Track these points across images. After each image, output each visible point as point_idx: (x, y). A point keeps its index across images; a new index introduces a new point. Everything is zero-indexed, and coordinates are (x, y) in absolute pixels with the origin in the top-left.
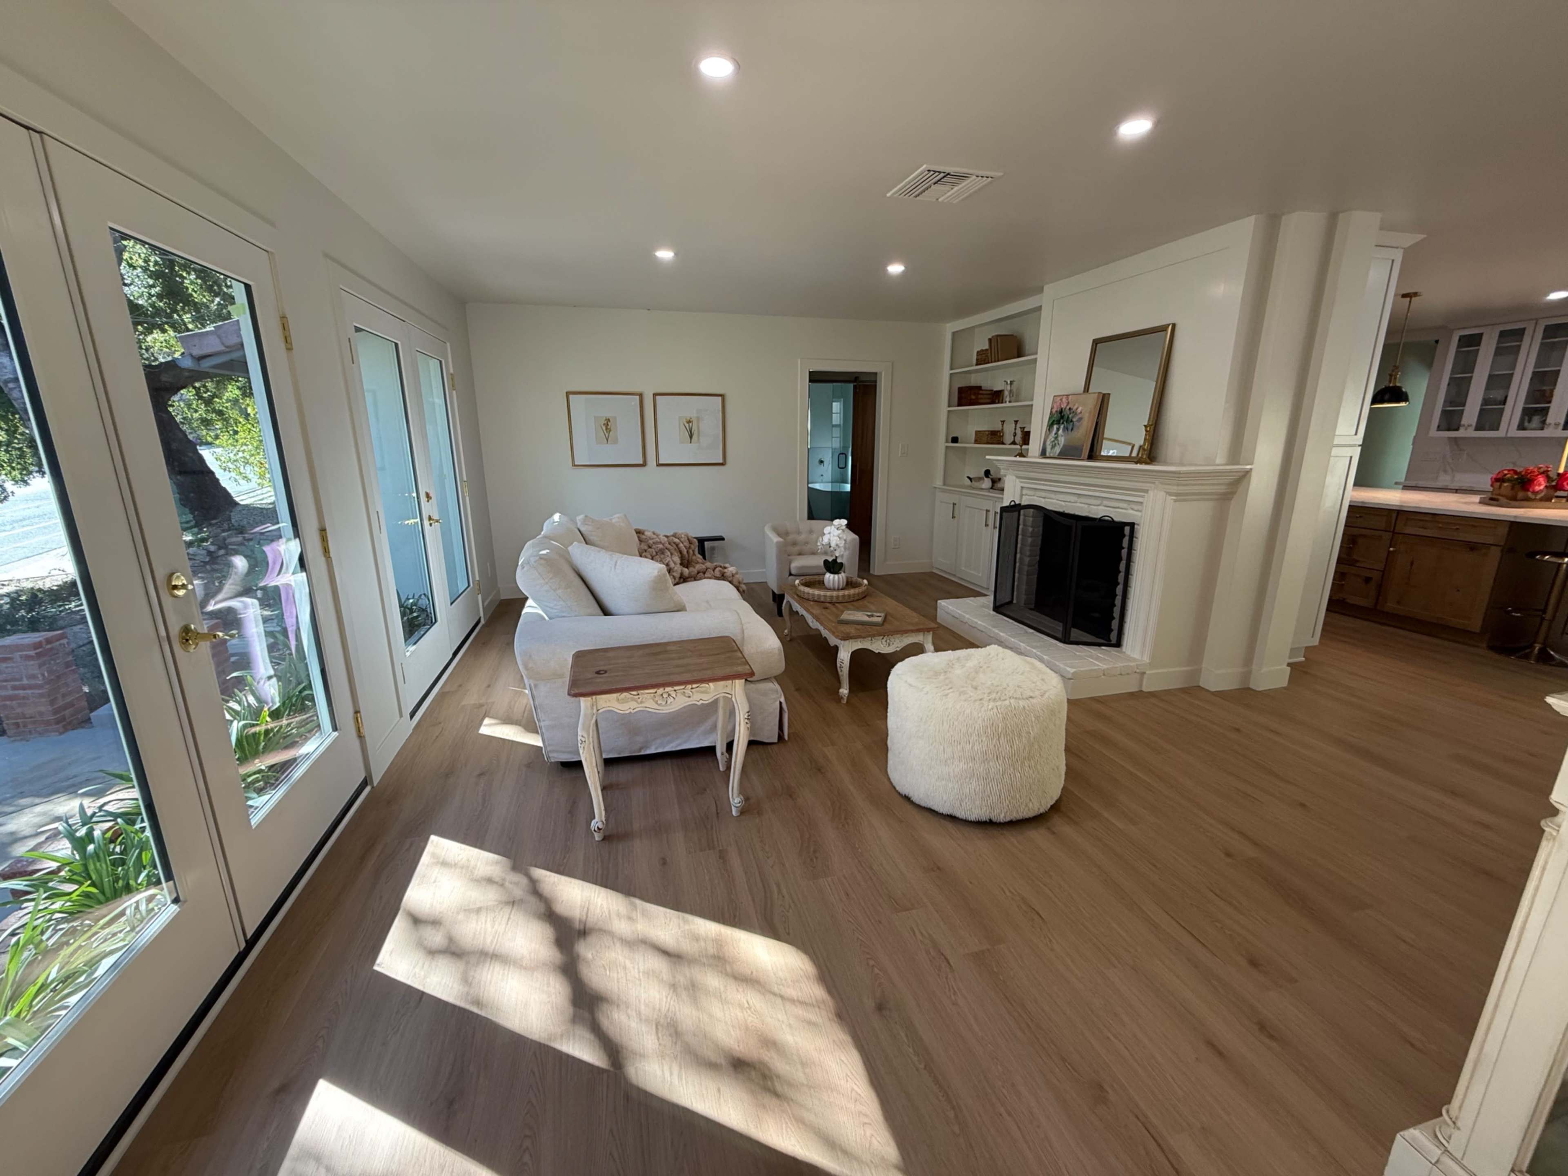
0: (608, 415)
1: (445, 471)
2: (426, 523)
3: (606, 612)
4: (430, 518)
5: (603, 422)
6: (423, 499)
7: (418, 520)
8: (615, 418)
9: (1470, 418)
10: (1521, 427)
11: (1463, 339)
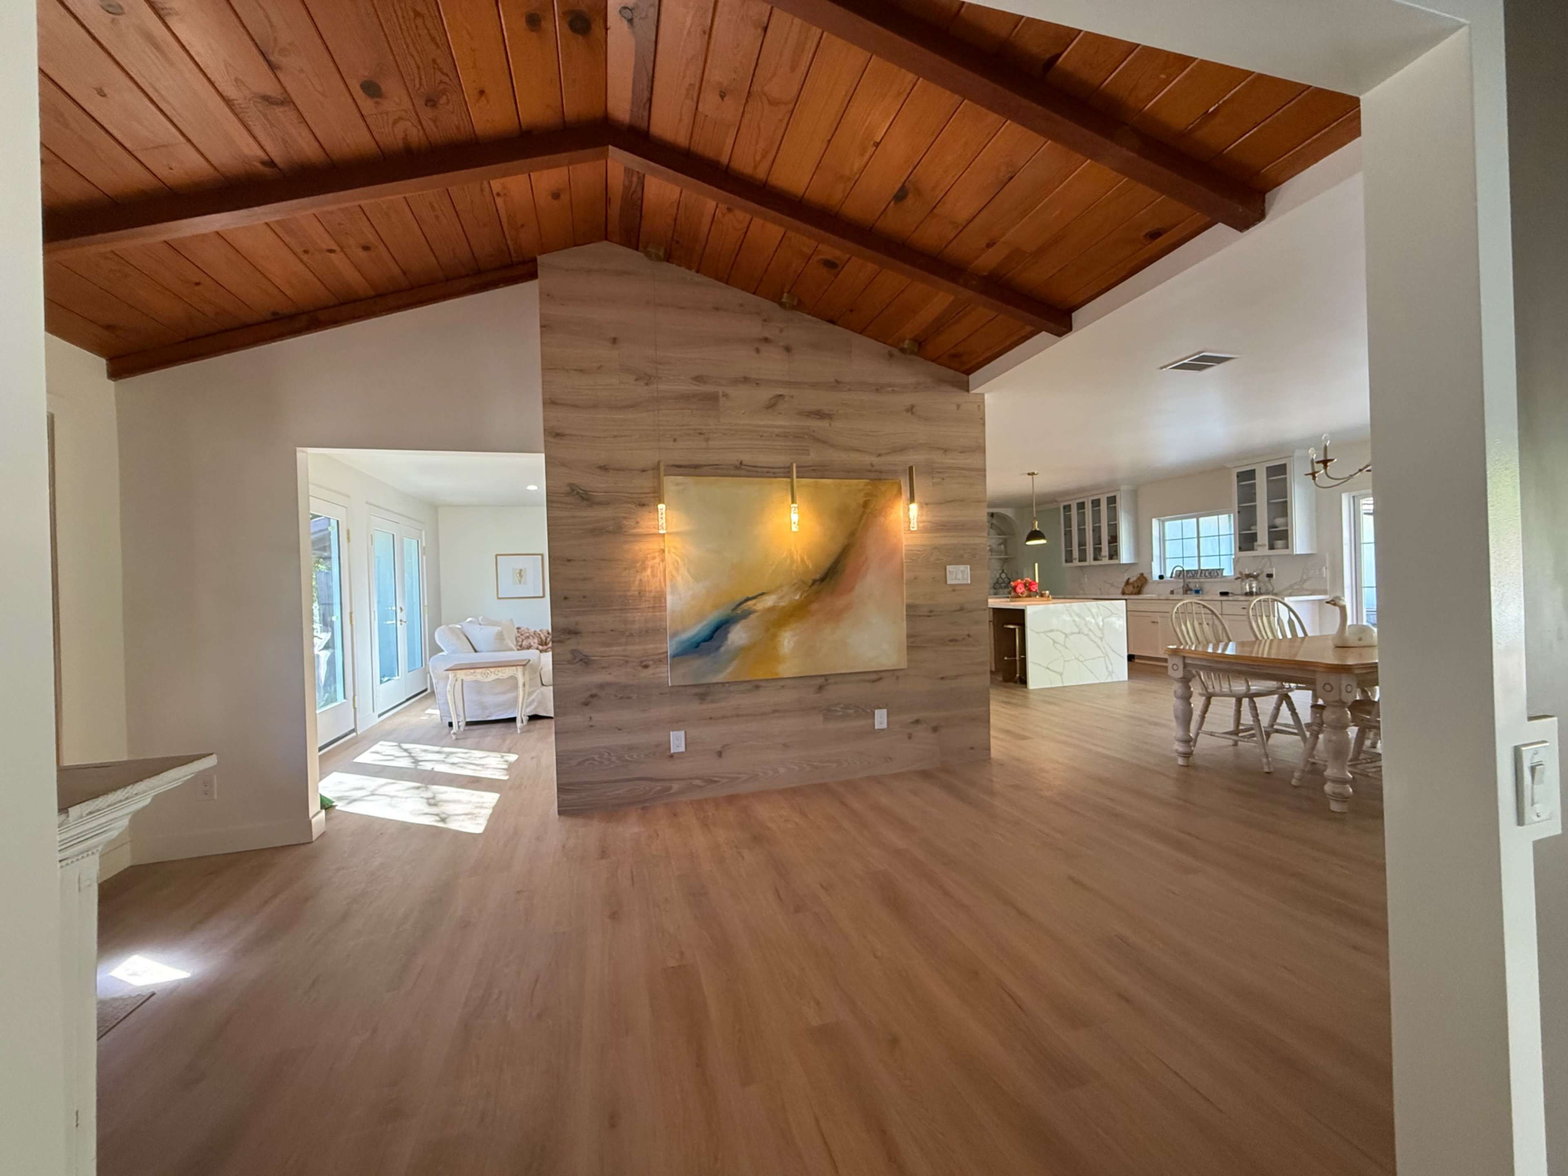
0: (521, 567)
1: (415, 600)
2: (399, 623)
3: (476, 651)
4: (401, 621)
5: (518, 571)
6: (399, 611)
7: (394, 622)
8: (526, 569)
9: (1076, 554)
10: (1095, 559)
11: (1065, 507)
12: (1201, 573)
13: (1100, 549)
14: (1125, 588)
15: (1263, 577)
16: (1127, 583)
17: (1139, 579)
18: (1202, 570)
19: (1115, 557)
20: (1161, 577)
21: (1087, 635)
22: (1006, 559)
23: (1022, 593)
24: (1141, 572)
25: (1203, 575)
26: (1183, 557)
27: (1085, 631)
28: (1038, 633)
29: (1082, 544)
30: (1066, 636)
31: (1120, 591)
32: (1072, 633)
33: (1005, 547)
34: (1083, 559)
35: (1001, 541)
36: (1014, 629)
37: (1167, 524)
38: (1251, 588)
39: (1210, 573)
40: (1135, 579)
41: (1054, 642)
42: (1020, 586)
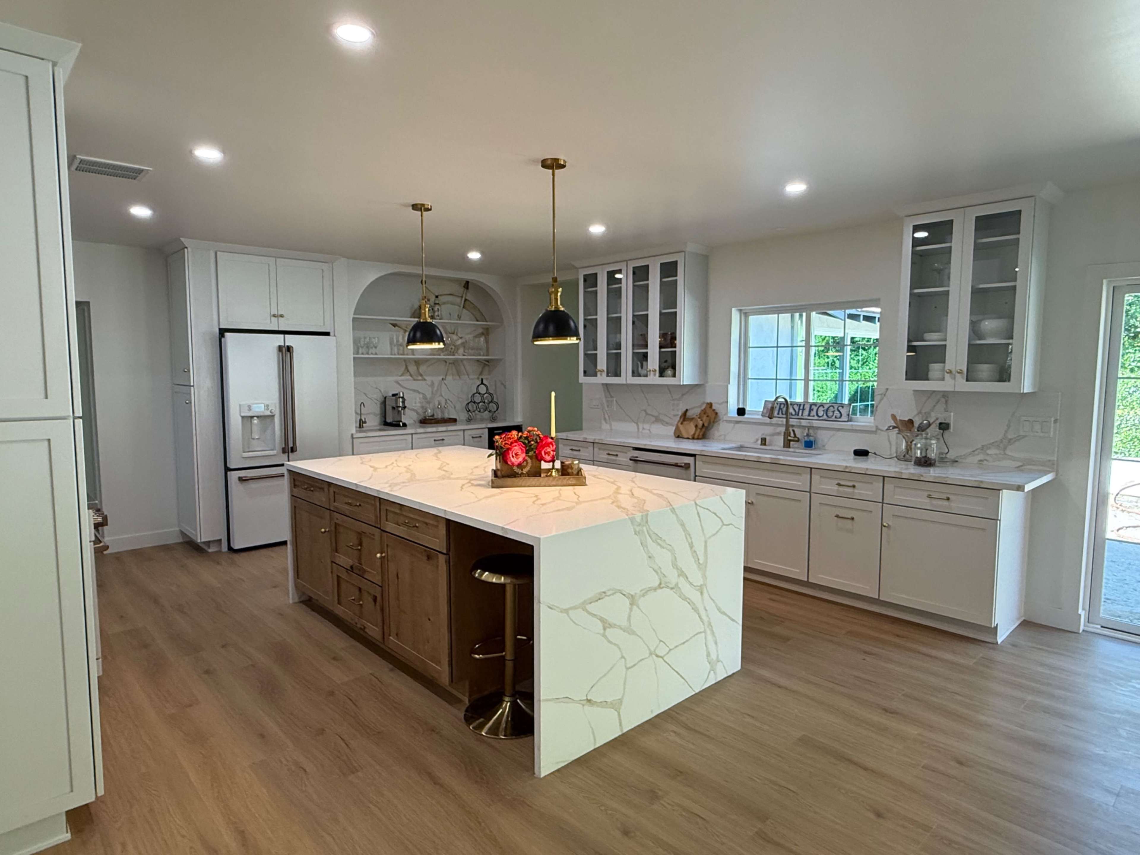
9: (602, 363)
10: (635, 373)
11: (586, 278)
12: (811, 410)
13: (645, 356)
14: (681, 427)
15: (934, 429)
16: (685, 417)
17: (704, 412)
18: (812, 405)
19: (669, 372)
20: (741, 412)
21: (675, 588)
22: (488, 361)
23: (519, 465)
24: (708, 401)
25: (814, 413)
26: (776, 379)
27: (672, 577)
28: (566, 611)
29: (615, 345)
30: (633, 600)
31: (671, 430)
32: (646, 592)
33: (487, 342)
34: (615, 370)
35: (480, 331)
36: (503, 586)
37: (752, 318)
38: (925, 449)
39: (826, 411)
40: (698, 411)
41: (606, 625)
42: (516, 449)
